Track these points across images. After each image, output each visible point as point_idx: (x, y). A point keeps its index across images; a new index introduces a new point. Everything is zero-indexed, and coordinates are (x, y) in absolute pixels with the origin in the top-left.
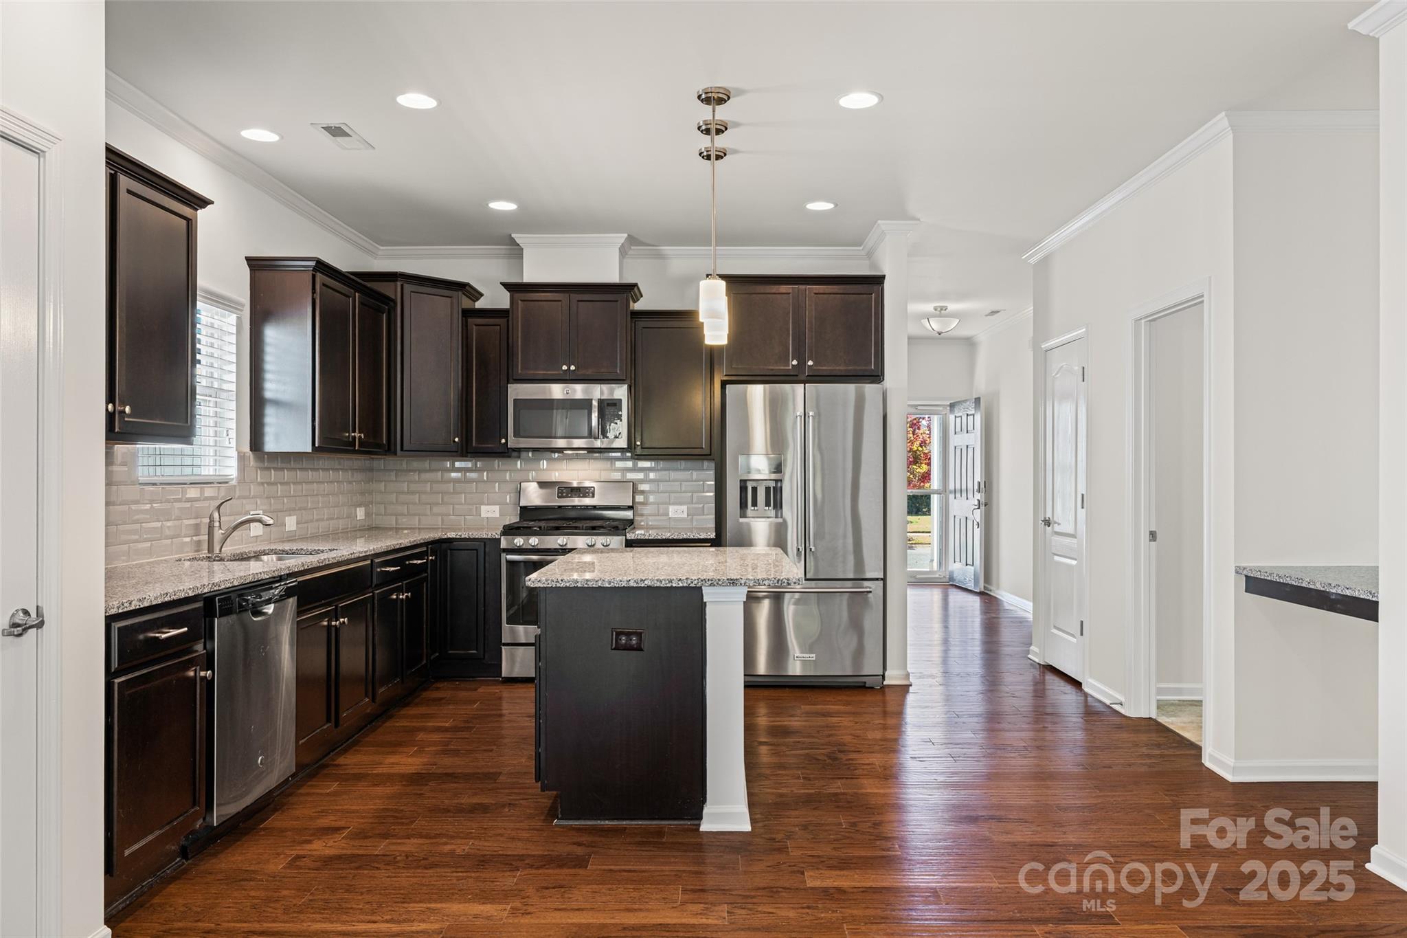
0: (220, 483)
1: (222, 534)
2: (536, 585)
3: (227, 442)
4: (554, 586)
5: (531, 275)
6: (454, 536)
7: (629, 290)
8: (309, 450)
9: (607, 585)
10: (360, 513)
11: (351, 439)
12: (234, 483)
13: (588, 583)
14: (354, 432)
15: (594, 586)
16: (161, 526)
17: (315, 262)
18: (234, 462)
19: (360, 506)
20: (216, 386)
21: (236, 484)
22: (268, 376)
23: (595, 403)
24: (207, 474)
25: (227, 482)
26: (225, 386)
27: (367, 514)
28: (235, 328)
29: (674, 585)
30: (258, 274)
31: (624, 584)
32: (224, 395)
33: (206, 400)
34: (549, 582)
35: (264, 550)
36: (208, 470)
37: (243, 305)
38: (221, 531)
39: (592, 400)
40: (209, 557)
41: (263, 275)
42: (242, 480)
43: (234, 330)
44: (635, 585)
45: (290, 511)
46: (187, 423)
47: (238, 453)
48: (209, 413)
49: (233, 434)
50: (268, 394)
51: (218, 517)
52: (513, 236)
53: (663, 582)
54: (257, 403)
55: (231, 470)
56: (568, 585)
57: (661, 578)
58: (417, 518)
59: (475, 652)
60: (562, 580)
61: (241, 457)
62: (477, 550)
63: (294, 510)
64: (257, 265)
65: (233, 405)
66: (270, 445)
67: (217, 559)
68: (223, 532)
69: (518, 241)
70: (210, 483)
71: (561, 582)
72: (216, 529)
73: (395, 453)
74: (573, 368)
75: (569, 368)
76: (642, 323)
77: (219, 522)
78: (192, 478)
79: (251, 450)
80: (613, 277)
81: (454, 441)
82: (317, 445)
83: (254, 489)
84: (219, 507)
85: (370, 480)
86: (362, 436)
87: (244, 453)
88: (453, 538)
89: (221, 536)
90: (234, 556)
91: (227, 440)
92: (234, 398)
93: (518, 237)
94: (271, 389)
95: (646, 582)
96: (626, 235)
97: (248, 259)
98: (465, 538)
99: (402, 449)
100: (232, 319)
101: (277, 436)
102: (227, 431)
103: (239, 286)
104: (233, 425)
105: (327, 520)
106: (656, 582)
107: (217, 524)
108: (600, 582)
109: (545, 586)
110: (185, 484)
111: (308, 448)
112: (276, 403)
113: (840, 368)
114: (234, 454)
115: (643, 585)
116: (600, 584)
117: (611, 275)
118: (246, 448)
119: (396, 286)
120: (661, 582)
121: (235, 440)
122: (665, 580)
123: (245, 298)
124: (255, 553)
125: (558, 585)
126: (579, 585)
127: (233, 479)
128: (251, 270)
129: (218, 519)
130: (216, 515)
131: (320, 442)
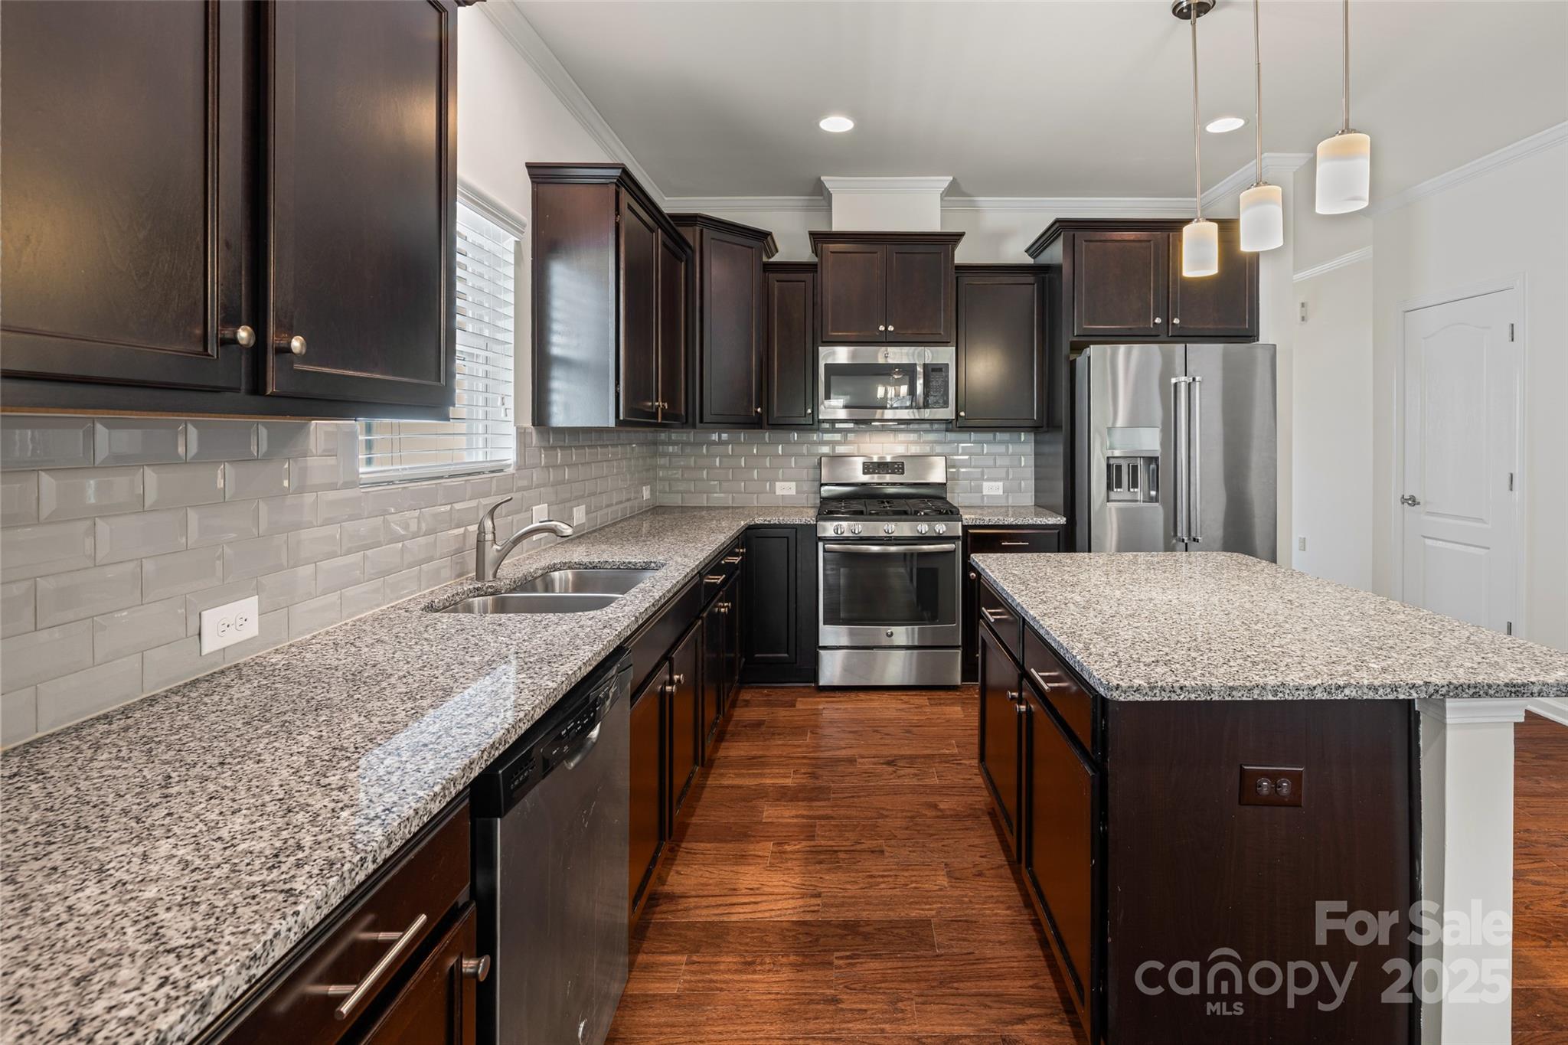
0: (493, 472)
1: (498, 551)
2: (1131, 698)
3: (503, 415)
4: (1166, 699)
5: (840, 223)
6: (762, 522)
7: (953, 239)
8: (612, 423)
9: (1270, 698)
10: (646, 493)
11: (654, 410)
12: (511, 470)
13: (1234, 693)
14: (657, 401)
15: (1244, 699)
16: (402, 550)
17: (620, 170)
18: (511, 443)
19: (645, 484)
20: (486, 333)
21: (514, 471)
22: (556, 327)
23: (920, 369)
24: (474, 460)
25: (502, 471)
26: (499, 336)
27: (652, 492)
28: (513, 256)
29: (1401, 697)
30: (541, 187)
31: (1303, 695)
32: (497, 348)
33: (473, 354)
34: (1157, 691)
35: (555, 564)
36: (477, 457)
37: (524, 226)
38: (495, 547)
39: (915, 364)
40: (478, 589)
41: (549, 190)
42: (521, 466)
43: (511, 259)
44: (1325, 697)
45: (579, 499)
46: (440, 381)
47: (517, 428)
48: (477, 372)
49: (510, 403)
50: (555, 351)
51: (491, 526)
52: (822, 178)
53: (1381, 691)
54: (542, 363)
55: (508, 453)
56: (1193, 697)
57: (1377, 683)
58: (705, 496)
59: (786, 655)
60: (1181, 688)
61: (521, 434)
62: (788, 538)
63: (582, 497)
64: (542, 175)
65: (510, 363)
66: (559, 418)
67: (490, 590)
68: (499, 548)
69: (827, 185)
70: (479, 473)
71: (1178, 692)
72: (488, 544)
73: (694, 426)
74: (891, 328)
75: (886, 329)
76: (967, 280)
77: (494, 533)
78: (452, 468)
79: (533, 425)
80: (935, 226)
81: (756, 412)
82: (621, 418)
83: (536, 475)
84: (492, 513)
85: (654, 455)
86: (666, 405)
87: (525, 429)
88: (761, 525)
89: (496, 553)
90: (515, 582)
91: (503, 410)
92: (512, 353)
93: (828, 181)
94: (559, 345)
95: (1347, 691)
96: (951, 178)
97: (529, 166)
98: (775, 524)
99: (701, 421)
100: (511, 240)
101: (567, 407)
102: (503, 398)
103: (518, 198)
104: (510, 390)
105: (617, 504)
106: (1366, 690)
107: (489, 537)
108: (1256, 691)
109: (1149, 699)
110: (442, 477)
111: (611, 423)
112: (566, 362)
113: (1210, 327)
114: (513, 430)
115: (1340, 697)
116: (1256, 695)
117: (933, 223)
118: (527, 423)
119: (695, 231)
120: (1376, 690)
121: (513, 410)
122: (1383, 686)
123: (524, 214)
124: (544, 569)
125: (1174, 697)
126: (1216, 698)
127: (509, 466)
128: (533, 182)
129: (491, 529)
130: (488, 524)
131: (626, 413)
